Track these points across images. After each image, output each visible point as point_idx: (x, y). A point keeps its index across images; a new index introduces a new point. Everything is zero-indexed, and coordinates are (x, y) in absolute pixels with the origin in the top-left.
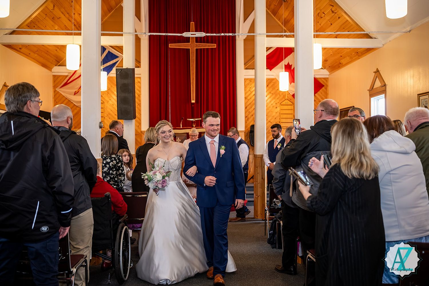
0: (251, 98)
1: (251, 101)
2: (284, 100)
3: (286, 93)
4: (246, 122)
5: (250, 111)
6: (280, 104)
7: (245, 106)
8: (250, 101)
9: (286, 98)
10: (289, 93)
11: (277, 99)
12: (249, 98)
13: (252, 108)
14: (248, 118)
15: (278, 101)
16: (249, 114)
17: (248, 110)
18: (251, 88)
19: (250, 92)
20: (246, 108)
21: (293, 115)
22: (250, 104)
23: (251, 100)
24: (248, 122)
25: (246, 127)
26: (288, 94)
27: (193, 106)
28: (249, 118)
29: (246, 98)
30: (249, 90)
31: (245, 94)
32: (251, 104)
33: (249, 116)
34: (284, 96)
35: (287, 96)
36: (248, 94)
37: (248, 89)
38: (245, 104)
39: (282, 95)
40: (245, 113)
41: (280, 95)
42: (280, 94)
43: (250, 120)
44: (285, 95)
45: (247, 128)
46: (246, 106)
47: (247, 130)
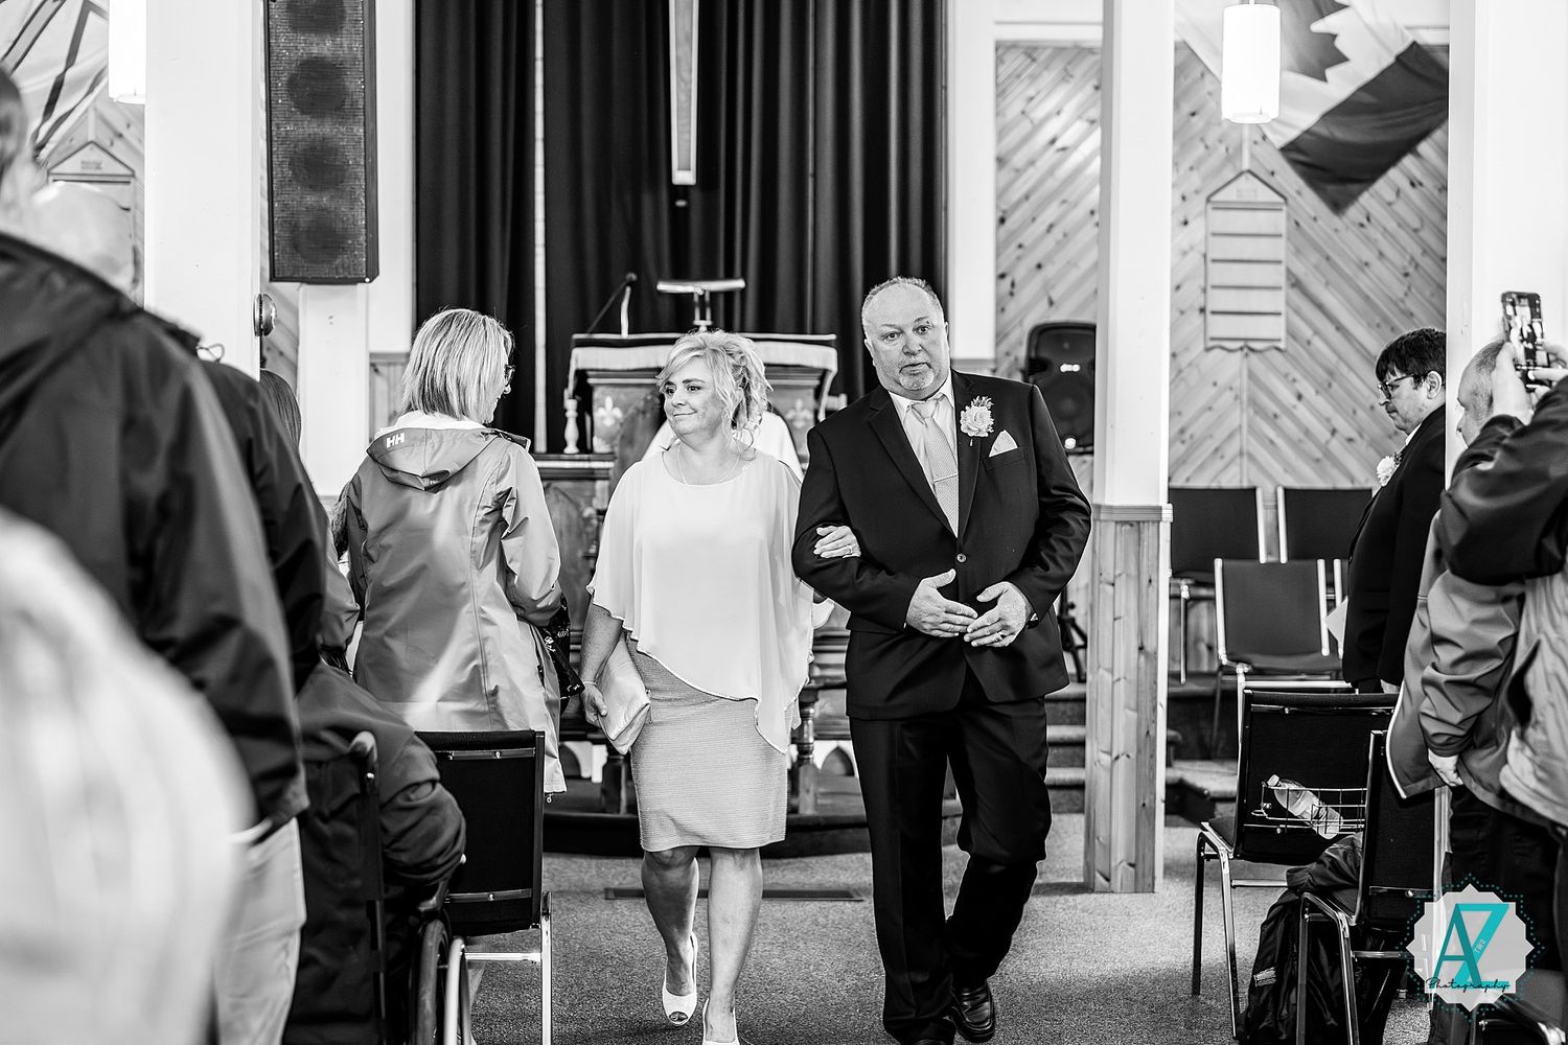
0: (1032, 163)
1: (1030, 184)
2: (1232, 176)
3: (1246, 133)
4: (1001, 309)
5: (1026, 238)
6: (1208, 200)
7: (997, 206)
8: (1025, 177)
9: (1246, 165)
10: (1264, 137)
11: (1191, 168)
12: (1018, 160)
13: (1039, 220)
14: (1013, 285)
15: (1195, 179)
16: (1019, 258)
17: (1013, 234)
18: (1035, 101)
19: (1026, 126)
20: (1002, 221)
21: (1282, 268)
22: (1027, 197)
23: (1031, 170)
24: (1012, 308)
25: (1000, 336)
26: (1259, 139)
27: (681, 203)
28: (1017, 282)
29: (1001, 161)
30: (1023, 113)
31: (1001, 134)
32: (1033, 198)
33: (1019, 274)
34: (1232, 156)
35: (1253, 156)
36: (1012, 138)
37: (1014, 108)
38: (1000, 195)
39: (1222, 149)
40: (999, 250)
41: (1207, 147)
42: (1209, 143)
43: (1025, 294)
44: (1239, 149)
45: (1004, 347)
46: (1004, 212)
47: (1008, 354)
